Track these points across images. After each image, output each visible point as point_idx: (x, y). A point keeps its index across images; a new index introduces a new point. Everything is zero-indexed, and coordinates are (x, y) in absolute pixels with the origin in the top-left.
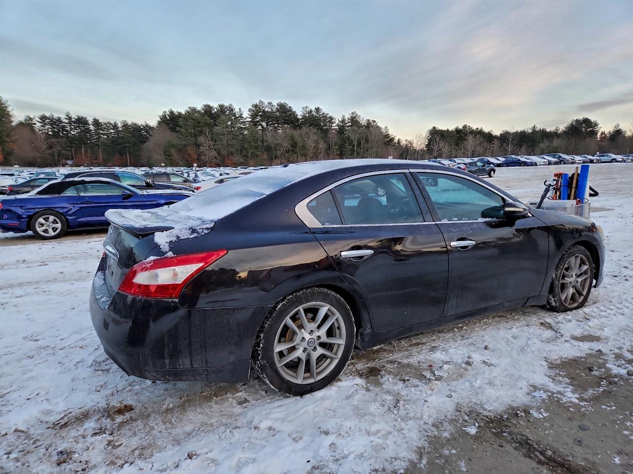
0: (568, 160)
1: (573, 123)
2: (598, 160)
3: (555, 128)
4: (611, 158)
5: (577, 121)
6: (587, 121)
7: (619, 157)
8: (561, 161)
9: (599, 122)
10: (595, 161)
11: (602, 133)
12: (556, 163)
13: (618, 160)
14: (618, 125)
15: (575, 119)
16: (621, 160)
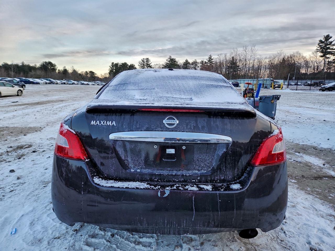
0: (55, 82)
1: (43, 63)
2: (67, 83)
3: (34, 65)
4: (72, 82)
5: (46, 62)
6: (50, 63)
7: (76, 82)
8: (51, 82)
9: (56, 64)
10: (66, 84)
11: (59, 70)
12: (49, 83)
13: (75, 83)
14: (65, 67)
15: (44, 61)
16: (77, 83)
